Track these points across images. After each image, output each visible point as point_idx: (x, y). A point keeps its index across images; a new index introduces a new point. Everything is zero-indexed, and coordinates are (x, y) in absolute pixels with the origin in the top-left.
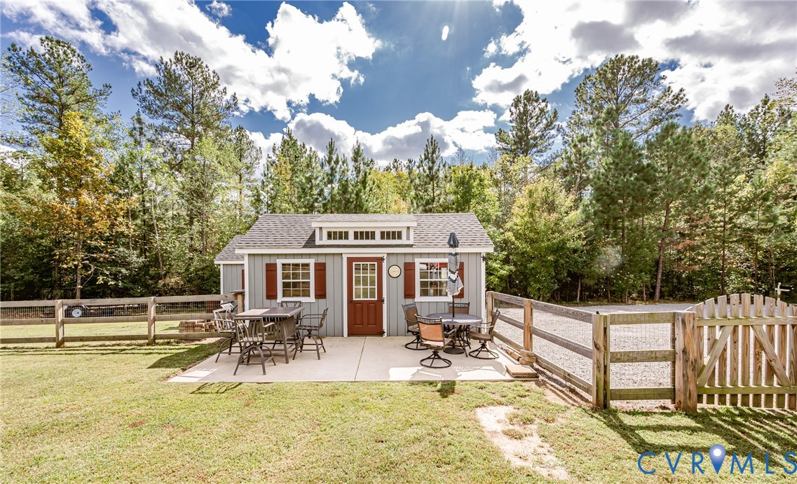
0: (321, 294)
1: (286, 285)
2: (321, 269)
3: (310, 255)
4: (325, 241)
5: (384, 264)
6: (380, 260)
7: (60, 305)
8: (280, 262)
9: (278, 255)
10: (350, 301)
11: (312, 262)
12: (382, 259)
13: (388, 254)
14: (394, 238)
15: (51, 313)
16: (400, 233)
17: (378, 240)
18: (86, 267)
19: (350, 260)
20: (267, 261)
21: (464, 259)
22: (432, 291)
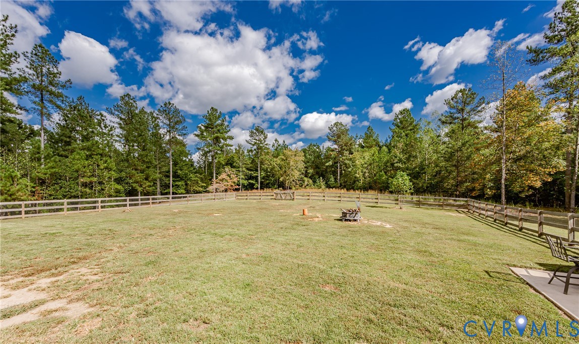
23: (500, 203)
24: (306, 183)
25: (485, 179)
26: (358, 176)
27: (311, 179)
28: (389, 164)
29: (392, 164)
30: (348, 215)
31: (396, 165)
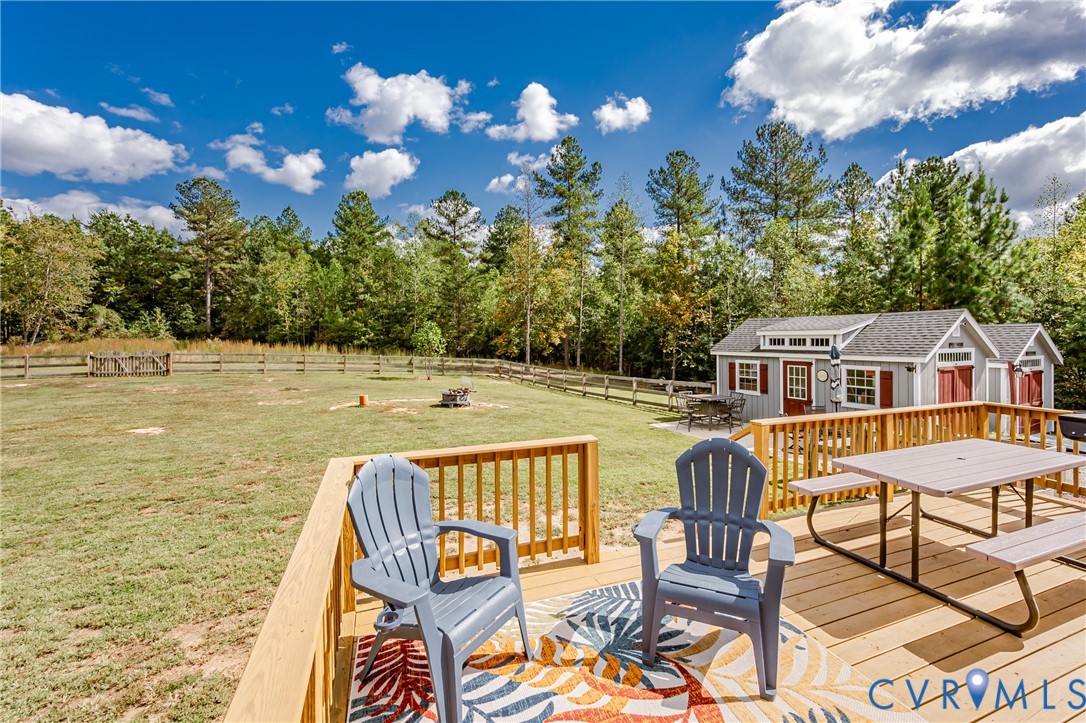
0: (764, 390)
1: (742, 380)
2: (764, 369)
3: (757, 358)
4: (768, 346)
5: (813, 368)
6: (809, 364)
7: (671, 384)
8: (738, 362)
9: (737, 357)
10: (785, 399)
11: (758, 362)
12: (811, 364)
13: (817, 360)
14: (822, 345)
15: (662, 388)
16: (827, 341)
17: (808, 347)
18: (678, 352)
19: (786, 363)
20: (730, 361)
21: (892, 369)
22: (860, 398)
23: (524, 362)
24: (100, 321)
25: (509, 333)
26: (281, 313)
27: (118, 310)
28: (348, 295)
29: (355, 295)
30: (458, 398)
31: (361, 297)
